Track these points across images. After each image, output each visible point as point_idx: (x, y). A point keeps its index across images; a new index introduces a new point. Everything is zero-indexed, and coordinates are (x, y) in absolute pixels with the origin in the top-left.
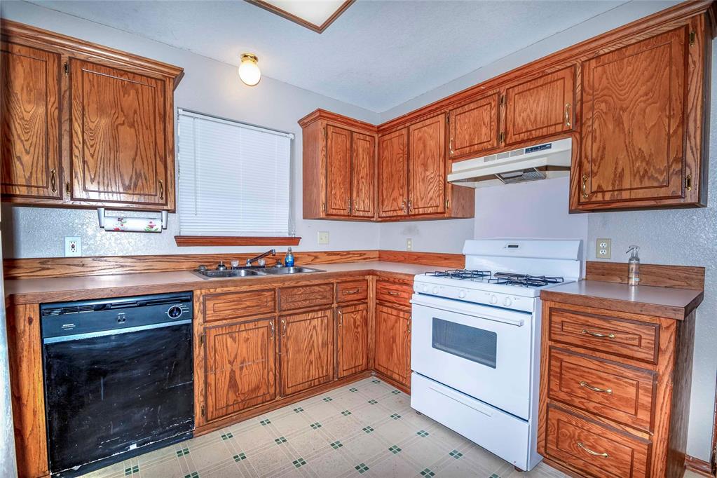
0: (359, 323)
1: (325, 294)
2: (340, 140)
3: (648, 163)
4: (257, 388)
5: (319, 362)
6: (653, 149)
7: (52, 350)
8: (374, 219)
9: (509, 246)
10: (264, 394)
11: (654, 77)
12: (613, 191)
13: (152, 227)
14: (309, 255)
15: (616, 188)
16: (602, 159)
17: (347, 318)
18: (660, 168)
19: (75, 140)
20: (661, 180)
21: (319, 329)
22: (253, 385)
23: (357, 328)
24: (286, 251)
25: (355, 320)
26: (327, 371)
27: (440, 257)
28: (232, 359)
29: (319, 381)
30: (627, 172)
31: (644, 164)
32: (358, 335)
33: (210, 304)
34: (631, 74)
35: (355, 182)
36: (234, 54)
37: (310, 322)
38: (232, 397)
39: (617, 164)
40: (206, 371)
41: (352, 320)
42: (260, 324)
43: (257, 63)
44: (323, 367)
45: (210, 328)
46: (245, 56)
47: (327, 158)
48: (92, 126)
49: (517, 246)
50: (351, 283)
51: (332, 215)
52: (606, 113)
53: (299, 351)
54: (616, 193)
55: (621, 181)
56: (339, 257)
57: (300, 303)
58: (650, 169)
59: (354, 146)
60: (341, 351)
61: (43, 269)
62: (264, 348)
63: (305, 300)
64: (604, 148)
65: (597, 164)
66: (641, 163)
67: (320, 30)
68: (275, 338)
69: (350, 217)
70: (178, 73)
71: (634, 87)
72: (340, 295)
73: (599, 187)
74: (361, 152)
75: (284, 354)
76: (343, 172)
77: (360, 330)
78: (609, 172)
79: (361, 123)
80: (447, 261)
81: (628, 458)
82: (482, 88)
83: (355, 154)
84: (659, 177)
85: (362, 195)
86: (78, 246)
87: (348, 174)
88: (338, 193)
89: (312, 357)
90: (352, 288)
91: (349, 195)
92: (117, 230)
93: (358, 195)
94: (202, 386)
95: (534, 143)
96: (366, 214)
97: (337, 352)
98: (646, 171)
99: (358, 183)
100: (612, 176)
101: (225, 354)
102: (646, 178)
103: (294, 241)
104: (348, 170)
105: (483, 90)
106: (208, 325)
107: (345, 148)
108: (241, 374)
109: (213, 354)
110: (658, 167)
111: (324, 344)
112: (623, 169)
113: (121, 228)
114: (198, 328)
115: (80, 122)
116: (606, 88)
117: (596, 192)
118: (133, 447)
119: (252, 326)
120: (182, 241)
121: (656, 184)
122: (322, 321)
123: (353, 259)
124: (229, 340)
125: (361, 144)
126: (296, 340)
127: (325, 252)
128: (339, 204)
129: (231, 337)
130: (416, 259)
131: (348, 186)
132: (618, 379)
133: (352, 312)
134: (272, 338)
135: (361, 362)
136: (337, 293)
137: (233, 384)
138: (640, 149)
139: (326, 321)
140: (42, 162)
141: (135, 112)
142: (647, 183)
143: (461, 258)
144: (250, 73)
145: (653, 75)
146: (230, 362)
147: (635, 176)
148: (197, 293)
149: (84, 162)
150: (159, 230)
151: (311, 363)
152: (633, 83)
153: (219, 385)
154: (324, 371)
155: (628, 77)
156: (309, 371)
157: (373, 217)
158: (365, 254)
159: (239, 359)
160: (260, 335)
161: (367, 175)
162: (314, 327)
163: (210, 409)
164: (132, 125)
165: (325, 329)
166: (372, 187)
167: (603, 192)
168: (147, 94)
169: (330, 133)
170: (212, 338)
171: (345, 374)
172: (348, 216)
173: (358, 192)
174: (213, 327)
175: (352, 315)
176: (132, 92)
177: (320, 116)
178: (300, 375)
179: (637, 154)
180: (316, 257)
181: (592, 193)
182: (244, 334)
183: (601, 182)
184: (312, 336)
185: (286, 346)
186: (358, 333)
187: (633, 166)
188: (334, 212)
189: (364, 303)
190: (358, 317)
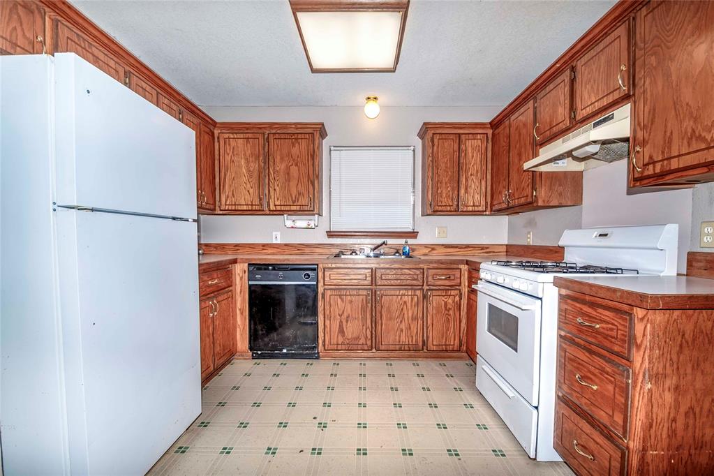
0: (451, 307)
1: (415, 276)
2: (446, 144)
3: (695, 120)
4: (358, 338)
5: (409, 332)
6: (700, 102)
7: (253, 288)
8: (487, 213)
9: (600, 235)
10: (363, 344)
11: (700, 10)
12: (662, 160)
13: (309, 225)
14: (426, 247)
15: (666, 157)
16: (652, 124)
17: (436, 300)
18: (707, 125)
19: (270, 178)
20: (709, 140)
21: (409, 305)
22: (355, 335)
23: (449, 311)
24: (404, 243)
25: (446, 304)
26: (417, 341)
27: (551, 250)
28: (341, 314)
29: (409, 347)
30: (675, 136)
31: (691, 123)
32: (449, 318)
33: (327, 274)
34: (677, 13)
35: (463, 180)
36: (361, 99)
37: (401, 298)
38: (341, 340)
39: (666, 126)
40: (324, 318)
41: (443, 302)
42: (361, 292)
43: (378, 101)
44: (412, 337)
45: (327, 290)
46: (369, 98)
47: (433, 162)
48: (278, 169)
49: (606, 235)
50: (443, 270)
51: (438, 211)
52: (655, 68)
53: (390, 319)
54: (665, 162)
55: (670, 148)
56: (457, 250)
57: (392, 281)
58: (697, 128)
59: (463, 147)
60: (431, 327)
61: (263, 249)
62: (364, 309)
63: (397, 280)
64: (654, 110)
65: (648, 130)
66: (689, 121)
67: (393, 70)
68: (372, 305)
69: (457, 211)
70: (320, 126)
71: (681, 29)
72: (430, 279)
73: (651, 157)
74: (470, 151)
75: (378, 318)
76: (450, 173)
77: (451, 312)
78: (659, 139)
79: (470, 124)
80: (557, 254)
81: (607, 464)
82: (558, 65)
83: (463, 154)
84: (707, 137)
85: (471, 191)
86: (279, 237)
87: (456, 174)
88: (444, 191)
89: (403, 326)
90: (443, 275)
91: (456, 192)
92: (292, 227)
93: (466, 192)
94: (323, 327)
95: (600, 115)
96: (476, 209)
97: (427, 328)
98: (693, 131)
99: (467, 180)
100: (662, 143)
101: (336, 309)
102: (694, 139)
103: (414, 234)
104: (456, 169)
105: (559, 68)
106: (326, 287)
107: (452, 151)
108: (347, 325)
109: (328, 307)
110: (706, 123)
111: (415, 318)
112: (672, 133)
113: (294, 226)
114: (320, 290)
115: (273, 167)
116: (656, 37)
117: (648, 164)
118: (285, 351)
119: (354, 292)
120: (330, 234)
121: (703, 146)
122: (412, 299)
123: (473, 252)
124: (339, 300)
125: (470, 144)
126: (389, 310)
127: (443, 245)
128: (445, 201)
129: (340, 298)
130: (532, 253)
131: (455, 185)
132: (601, 374)
133: (443, 296)
134: (369, 305)
135: (454, 342)
136: (427, 277)
137: (341, 331)
138: (687, 104)
139: (416, 299)
140: (257, 192)
141: (298, 157)
142: (695, 147)
143: (559, 251)
144: (372, 109)
145: (699, 7)
146: (339, 315)
147: (683, 139)
148: (320, 266)
149: (275, 190)
150: (313, 227)
151: (402, 331)
152: (680, 23)
153: (332, 329)
154: (414, 340)
155: (675, 18)
156: (400, 336)
157: (486, 211)
158: (487, 248)
159: (345, 314)
160: (361, 299)
161: (477, 171)
162: (405, 302)
163: (327, 343)
164: (296, 165)
165: (415, 306)
166: (483, 183)
167: (654, 163)
168: (304, 143)
169: (436, 141)
170: (328, 296)
171: (435, 348)
172: (456, 211)
173: (466, 189)
174: (329, 289)
175: (443, 298)
176: (297, 145)
177: (427, 128)
178: (392, 338)
179: (685, 109)
180: (433, 249)
181: (644, 165)
182: (349, 298)
183: (652, 151)
184: (402, 309)
185: (381, 313)
186: (450, 315)
187: (681, 127)
188: (440, 208)
189: (457, 289)
190: (450, 301)
